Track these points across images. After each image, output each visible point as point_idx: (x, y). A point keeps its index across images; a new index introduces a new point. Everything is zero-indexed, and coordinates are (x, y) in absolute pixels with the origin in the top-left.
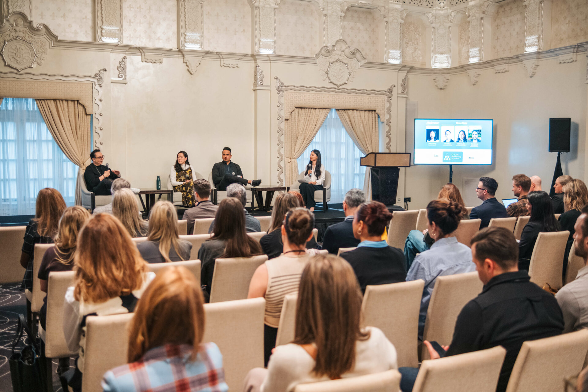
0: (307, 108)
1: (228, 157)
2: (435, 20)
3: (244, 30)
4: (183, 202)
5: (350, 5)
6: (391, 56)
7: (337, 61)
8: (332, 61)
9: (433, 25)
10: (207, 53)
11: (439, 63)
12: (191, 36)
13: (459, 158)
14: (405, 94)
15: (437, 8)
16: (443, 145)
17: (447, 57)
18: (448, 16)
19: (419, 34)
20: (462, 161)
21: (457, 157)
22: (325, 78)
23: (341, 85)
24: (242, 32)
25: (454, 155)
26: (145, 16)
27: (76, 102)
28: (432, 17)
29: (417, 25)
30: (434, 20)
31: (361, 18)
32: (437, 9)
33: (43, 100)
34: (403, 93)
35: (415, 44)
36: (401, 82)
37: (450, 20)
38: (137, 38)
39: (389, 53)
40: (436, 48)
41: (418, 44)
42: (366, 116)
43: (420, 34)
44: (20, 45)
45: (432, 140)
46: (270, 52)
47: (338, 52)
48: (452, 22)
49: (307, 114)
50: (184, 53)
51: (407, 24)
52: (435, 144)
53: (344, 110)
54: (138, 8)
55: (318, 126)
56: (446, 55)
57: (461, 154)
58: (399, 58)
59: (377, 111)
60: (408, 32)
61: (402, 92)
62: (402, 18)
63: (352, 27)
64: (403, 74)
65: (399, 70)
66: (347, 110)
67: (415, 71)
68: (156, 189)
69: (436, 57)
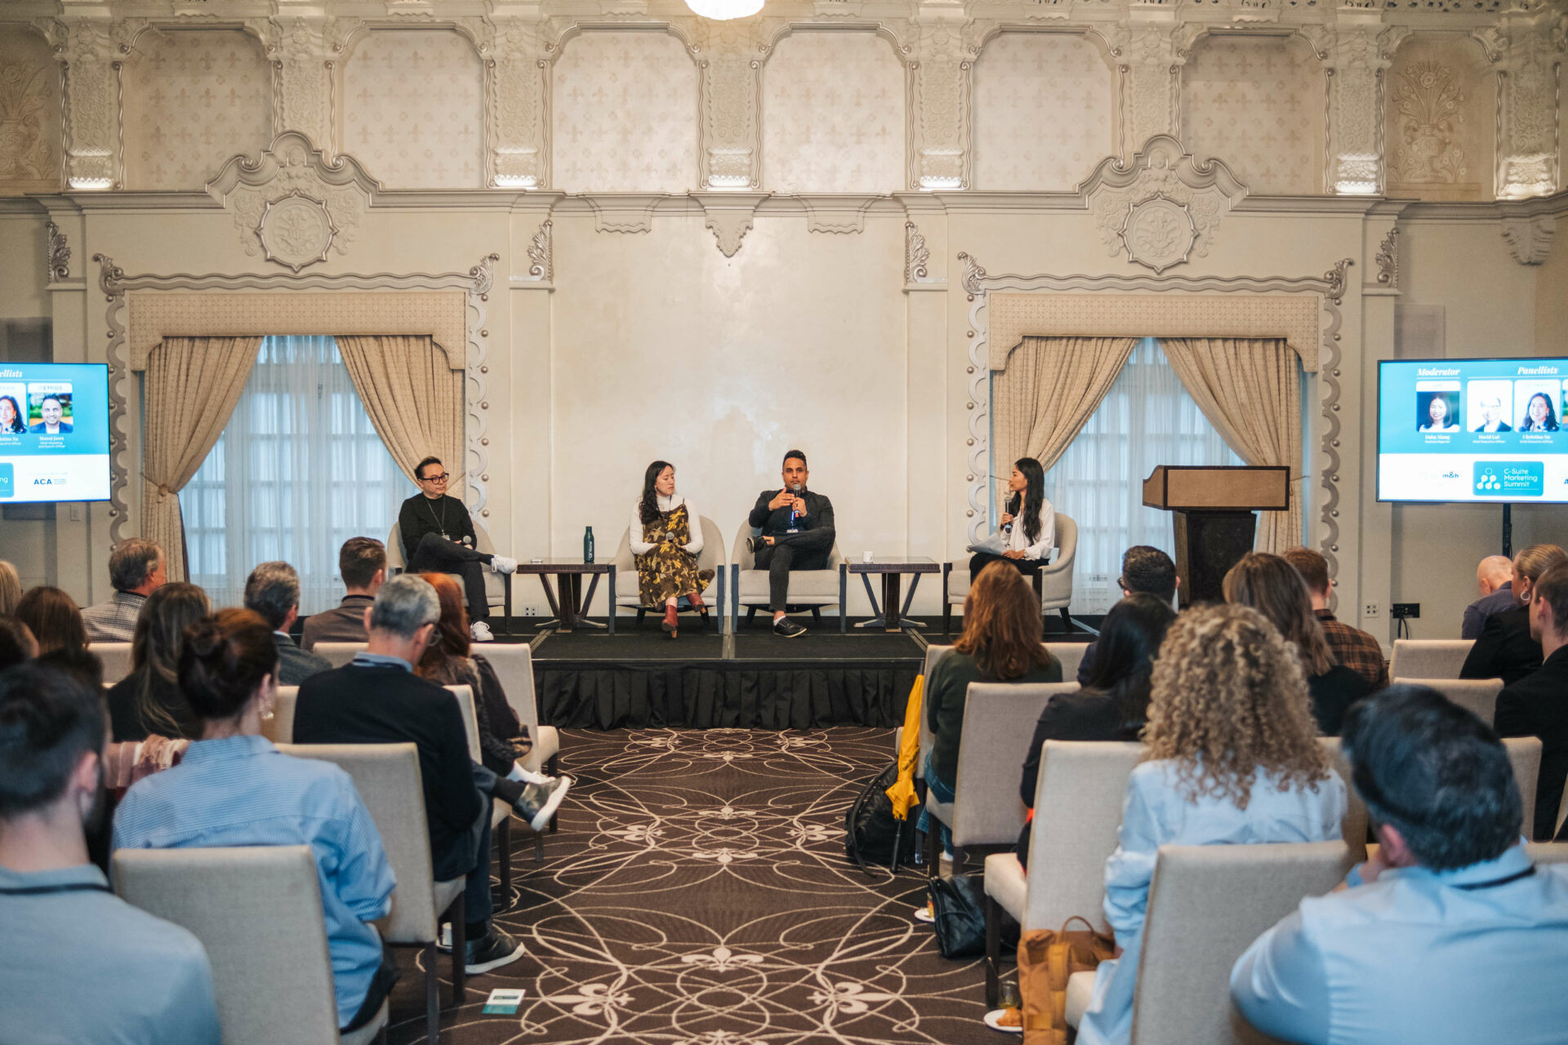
0: (1061, 338)
1: (800, 476)
2: (1509, 49)
3: (884, 130)
4: (641, 597)
5: (1205, 30)
6: (1345, 171)
7: (1152, 199)
8: (1137, 199)
9: (1502, 65)
10: (767, 198)
11: (1523, 183)
12: (725, 155)
13: (1531, 482)
14: (1390, 286)
15: (1515, 9)
16: (1475, 442)
17: (1546, 161)
18: (1551, 30)
19: (1454, 99)
20: (1540, 493)
21: (1522, 478)
22: (1116, 248)
23: (1166, 269)
24: (877, 134)
25: (1514, 471)
26: (613, 113)
27: (427, 340)
28: (1496, 40)
29: (1447, 70)
30: (1504, 48)
31: (1251, 65)
32: (1511, 15)
33: (352, 337)
34: (1386, 281)
35: (1440, 130)
36: (1375, 249)
37: (1558, 43)
38: (592, 170)
39: (1339, 162)
40: (1511, 136)
41: (1450, 128)
42: (1258, 356)
43: (1461, 98)
44: (301, 209)
45: (1438, 427)
46: (950, 184)
47: (1156, 173)
48: (1561, 50)
49: (1062, 353)
50: (703, 201)
51: (1410, 71)
52: (1448, 437)
53: (1184, 339)
54: (594, 95)
55: (1095, 388)
56: (1542, 157)
57: (1537, 469)
58: (1372, 176)
59: (1289, 342)
60: (1414, 96)
61: (1380, 281)
62: (1385, 54)
63: (1220, 96)
64: (1383, 226)
65: (1368, 213)
66: (1192, 339)
67: (1428, 211)
68: (582, 562)
69: (1511, 164)
